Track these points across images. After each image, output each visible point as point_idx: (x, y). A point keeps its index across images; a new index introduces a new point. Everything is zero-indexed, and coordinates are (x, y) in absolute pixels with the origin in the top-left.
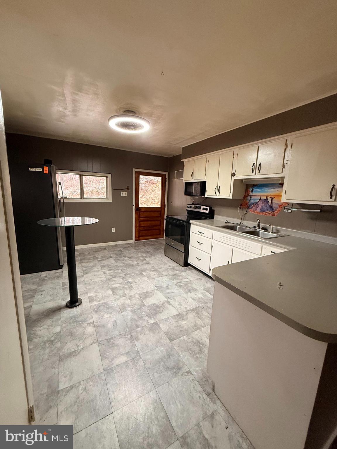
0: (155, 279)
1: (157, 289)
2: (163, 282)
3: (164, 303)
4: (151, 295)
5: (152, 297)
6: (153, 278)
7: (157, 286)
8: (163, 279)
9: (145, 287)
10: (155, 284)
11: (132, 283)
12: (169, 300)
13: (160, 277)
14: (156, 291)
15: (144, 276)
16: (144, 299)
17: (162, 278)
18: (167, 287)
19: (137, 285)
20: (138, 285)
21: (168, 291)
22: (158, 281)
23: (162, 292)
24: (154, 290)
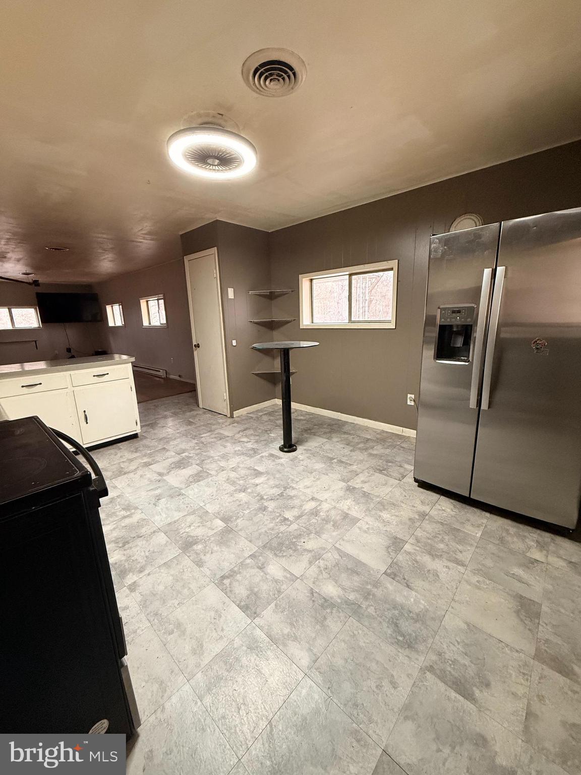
0: (186, 514)
1: (181, 489)
2: (167, 508)
3: (168, 473)
4: (190, 478)
5: (189, 476)
6: (193, 513)
7: (181, 497)
8: (166, 518)
9: (206, 489)
10: (186, 499)
11: (235, 491)
12: (160, 478)
13: (175, 522)
14: (183, 486)
15: (217, 515)
16: (201, 471)
17: (169, 520)
18: (158, 500)
19: (221, 488)
20: (219, 489)
21: (158, 492)
22: (178, 510)
23: (171, 488)
24: (187, 487)
